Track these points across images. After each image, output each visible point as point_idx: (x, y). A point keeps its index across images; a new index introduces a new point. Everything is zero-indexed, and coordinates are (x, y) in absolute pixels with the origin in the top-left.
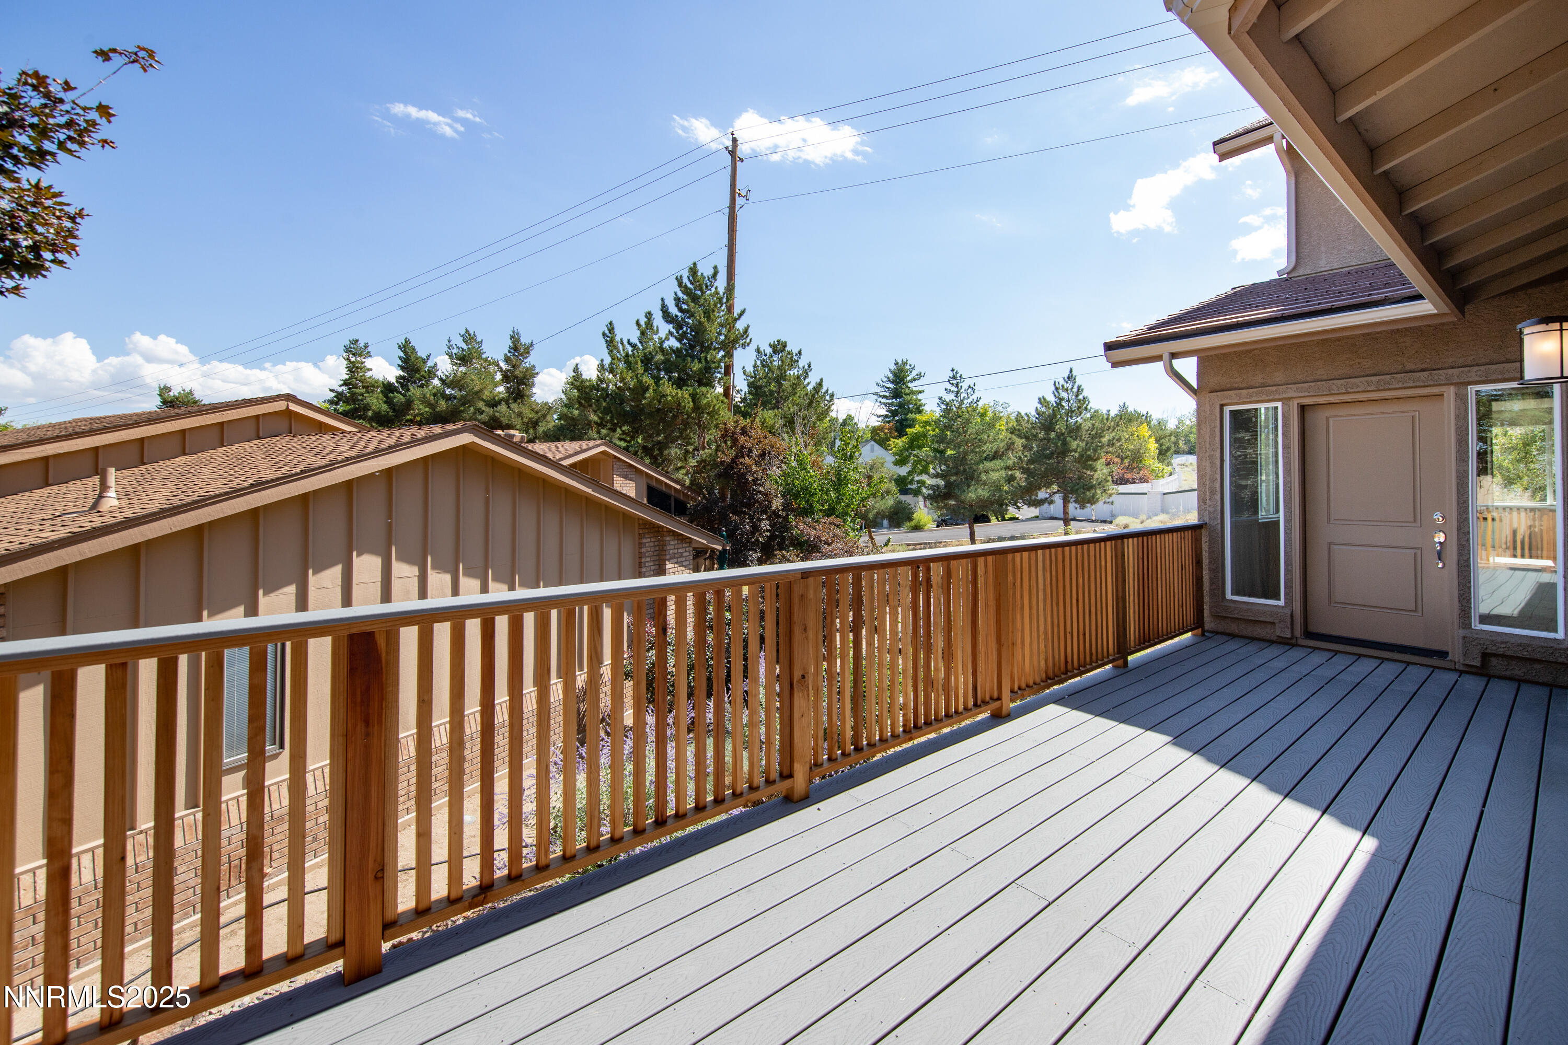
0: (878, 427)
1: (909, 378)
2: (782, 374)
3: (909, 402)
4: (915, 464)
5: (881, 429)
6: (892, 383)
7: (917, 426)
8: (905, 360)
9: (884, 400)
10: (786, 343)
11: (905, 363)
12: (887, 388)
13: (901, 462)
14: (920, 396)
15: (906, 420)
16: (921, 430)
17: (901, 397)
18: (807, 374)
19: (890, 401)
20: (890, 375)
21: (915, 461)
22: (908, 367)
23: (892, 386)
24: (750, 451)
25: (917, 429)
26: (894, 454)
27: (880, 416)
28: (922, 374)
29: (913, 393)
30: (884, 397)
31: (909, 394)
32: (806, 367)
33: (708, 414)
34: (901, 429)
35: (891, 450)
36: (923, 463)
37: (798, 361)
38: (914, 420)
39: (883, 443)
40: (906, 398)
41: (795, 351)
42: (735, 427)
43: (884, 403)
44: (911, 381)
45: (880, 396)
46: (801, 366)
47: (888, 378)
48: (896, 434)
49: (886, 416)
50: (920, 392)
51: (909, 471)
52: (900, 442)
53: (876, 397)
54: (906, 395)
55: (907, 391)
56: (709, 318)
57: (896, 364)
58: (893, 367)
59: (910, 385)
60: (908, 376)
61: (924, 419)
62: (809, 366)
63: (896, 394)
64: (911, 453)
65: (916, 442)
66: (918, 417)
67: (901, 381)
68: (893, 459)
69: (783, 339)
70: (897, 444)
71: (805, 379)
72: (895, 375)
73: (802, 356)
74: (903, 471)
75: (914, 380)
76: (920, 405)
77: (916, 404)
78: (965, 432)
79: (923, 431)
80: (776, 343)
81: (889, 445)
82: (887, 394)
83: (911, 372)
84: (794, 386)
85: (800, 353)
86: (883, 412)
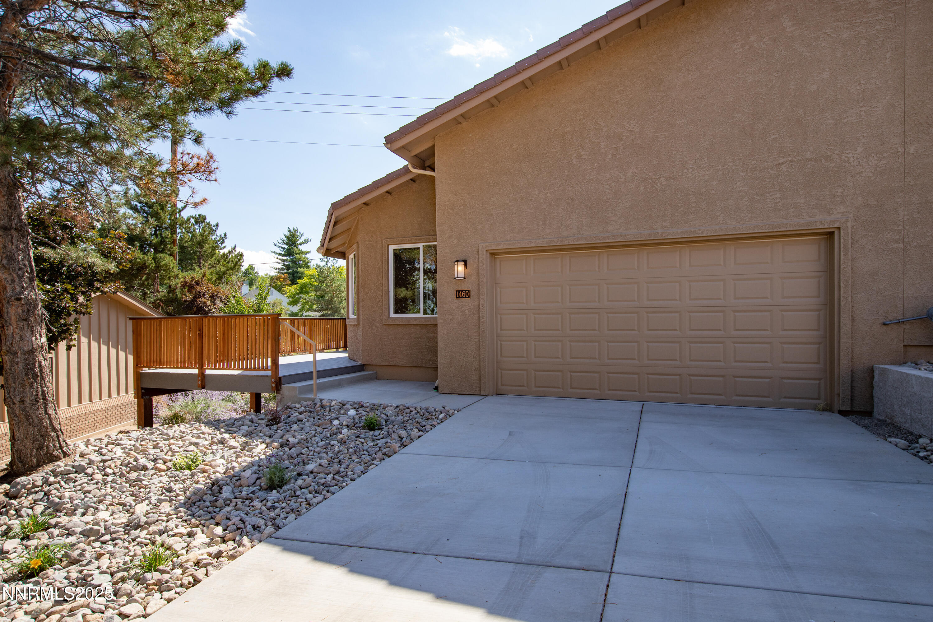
0: (276, 276)
1: (299, 242)
2: (203, 239)
3: (299, 260)
4: (304, 304)
5: (278, 278)
6: (287, 244)
7: (305, 278)
8: (296, 229)
9: (280, 257)
10: (205, 216)
11: (296, 231)
12: (282, 248)
13: (294, 302)
14: (308, 256)
15: (297, 273)
16: (308, 281)
17: (293, 256)
18: (223, 240)
19: (285, 258)
20: (285, 239)
21: (304, 302)
22: (298, 234)
23: (286, 247)
24: (204, 295)
25: (305, 280)
26: (288, 297)
27: (277, 269)
28: (309, 240)
29: (302, 252)
30: (280, 254)
31: (299, 254)
32: (223, 236)
33: (164, 270)
34: (294, 277)
35: (285, 294)
36: (310, 304)
37: (215, 231)
38: (303, 273)
39: (279, 289)
40: (298, 256)
41: (213, 223)
42: (192, 281)
43: (280, 259)
44: (301, 244)
45: (277, 254)
46: (218, 235)
47: (283, 240)
48: (289, 282)
49: (282, 269)
50: (308, 253)
51: (300, 309)
52: (293, 289)
53: (274, 254)
54: (296, 254)
55: (298, 251)
56: (162, 209)
57: (289, 231)
58: (287, 233)
59: (300, 247)
60: (299, 240)
61: (310, 273)
62: (225, 235)
63: (289, 253)
64: (301, 297)
65: (303, 290)
66: (305, 270)
67: (293, 244)
68: (288, 300)
69: (203, 214)
70: (290, 290)
71: (222, 244)
72: (288, 238)
73: (219, 228)
74: (295, 309)
75: (303, 243)
76: (308, 262)
77: (304, 261)
78: (332, 285)
79: (310, 282)
80: (198, 216)
81: (284, 291)
82: (283, 253)
83: (301, 238)
84: (214, 248)
85: (217, 225)
86: (280, 266)
